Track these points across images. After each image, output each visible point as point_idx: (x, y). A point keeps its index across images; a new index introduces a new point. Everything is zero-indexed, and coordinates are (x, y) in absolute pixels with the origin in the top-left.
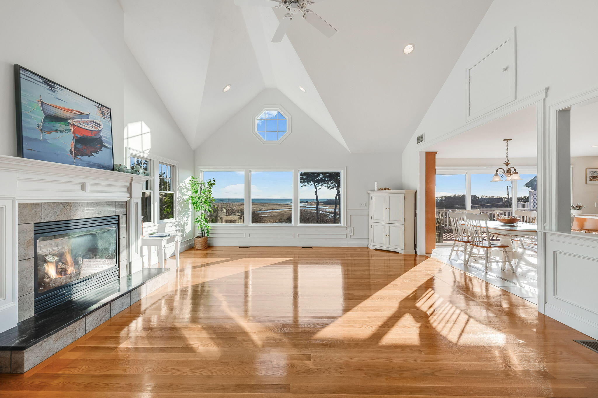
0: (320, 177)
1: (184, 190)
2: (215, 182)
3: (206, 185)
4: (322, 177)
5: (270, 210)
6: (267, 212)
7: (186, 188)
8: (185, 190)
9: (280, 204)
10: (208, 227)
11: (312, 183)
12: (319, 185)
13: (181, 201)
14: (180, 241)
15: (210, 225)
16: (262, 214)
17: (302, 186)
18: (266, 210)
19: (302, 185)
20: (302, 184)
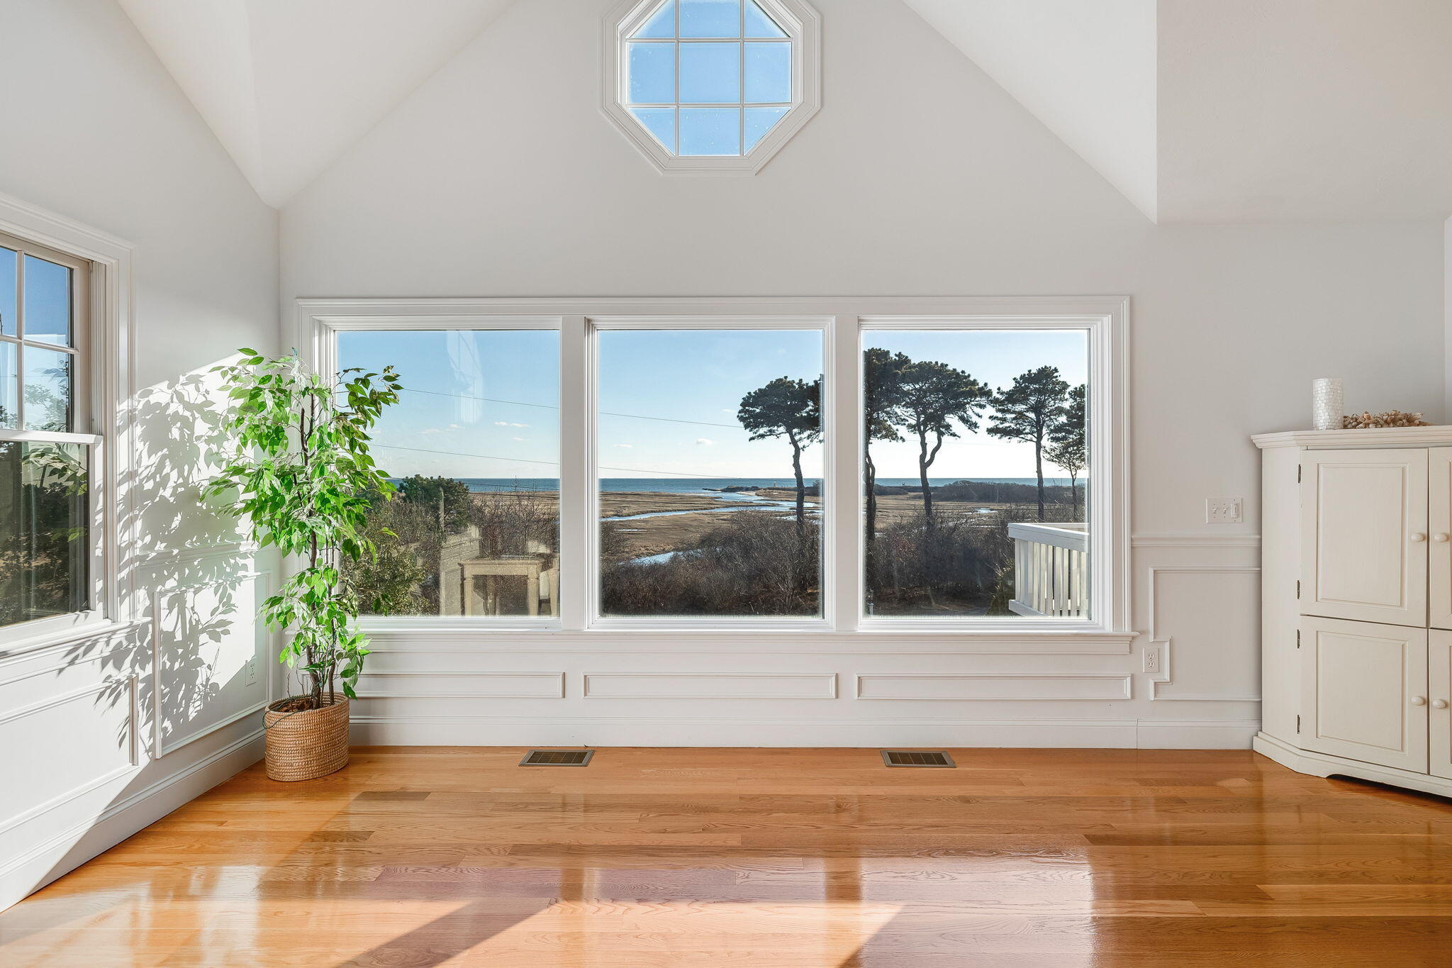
0: (807, 409)
1: (188, 425)
2: (397, 387)
3: (341, 401)
4: (811, 410)
5: (647, 512)
6: (639, 521)
7: (211, 418)
8: (201, 428)
9: (673, 496)
10: (353, 642)
11: (782, 429)
12: (803, 436)
13: (167, 493)
14: (151, 749)
15: (362, 627)
16: (623, 525)
17: (752, 439)
18: (634, 514)
19: (752, 434)
20: (750, 431)
